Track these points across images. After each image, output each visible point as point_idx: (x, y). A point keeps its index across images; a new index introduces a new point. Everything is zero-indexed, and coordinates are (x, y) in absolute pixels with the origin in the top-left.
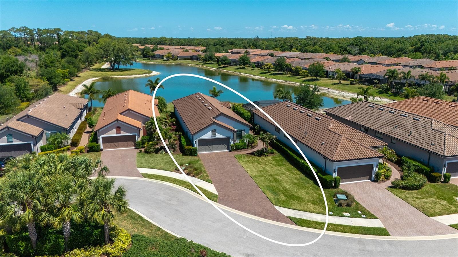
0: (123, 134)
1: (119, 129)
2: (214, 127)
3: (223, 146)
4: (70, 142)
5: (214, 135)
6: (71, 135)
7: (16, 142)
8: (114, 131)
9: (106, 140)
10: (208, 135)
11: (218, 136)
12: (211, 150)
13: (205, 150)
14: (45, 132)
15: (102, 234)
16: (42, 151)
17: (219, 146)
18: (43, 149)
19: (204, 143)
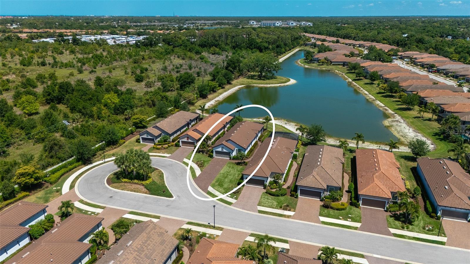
0: (190, 141)
1: (188, 138)
2: (222, 146)
3: (228, 156)
4: (171, 140)
5: (222, 150)
6: (172, 138)
7: (149, 137)
8: (186, 139)
9: (183, 142)
10: (220, 149)
11: (224, 150)
12: (221, 157)
13: (219, 156)
14: (162, 134)
15: (144, 178)
16: (158, 142)
17: (226, 156)
18: (159, 142)
19: (218, 153)
